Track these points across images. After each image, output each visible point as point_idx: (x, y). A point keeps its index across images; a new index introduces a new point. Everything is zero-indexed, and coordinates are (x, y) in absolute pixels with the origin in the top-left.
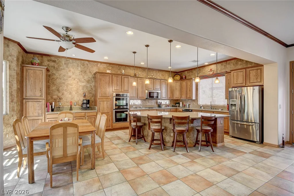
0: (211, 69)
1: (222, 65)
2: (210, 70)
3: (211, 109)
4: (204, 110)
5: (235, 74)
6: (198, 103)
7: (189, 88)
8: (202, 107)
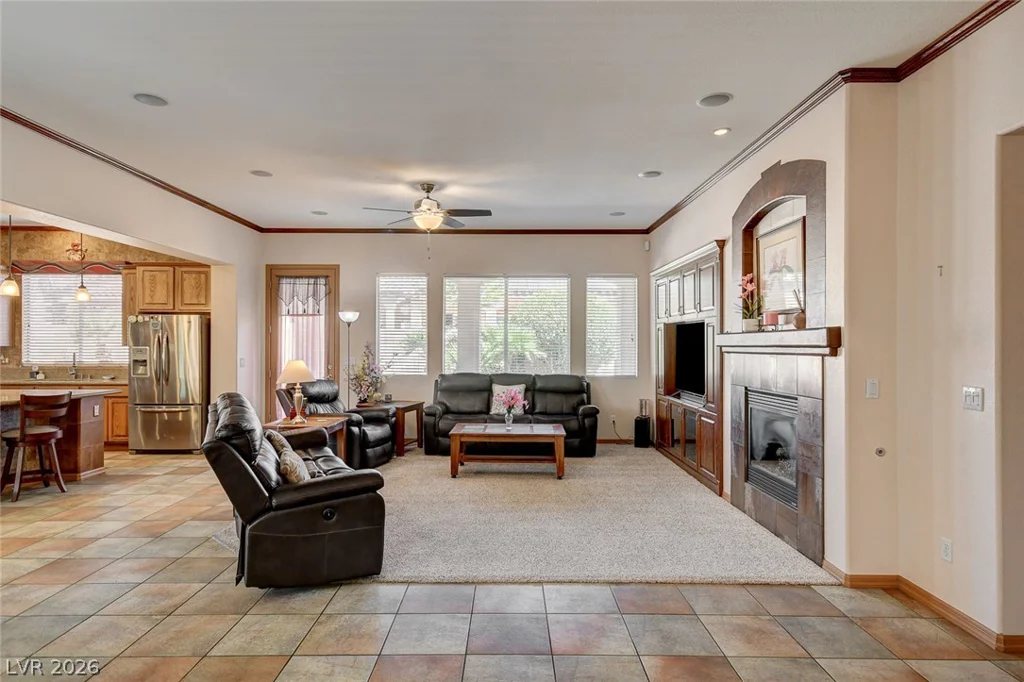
0: (78, 245)
2: (70, 247)
3: (76, 378)
4: (47, 382)
5: (148, 276)
6: (20, 360)
8: (38, 372)
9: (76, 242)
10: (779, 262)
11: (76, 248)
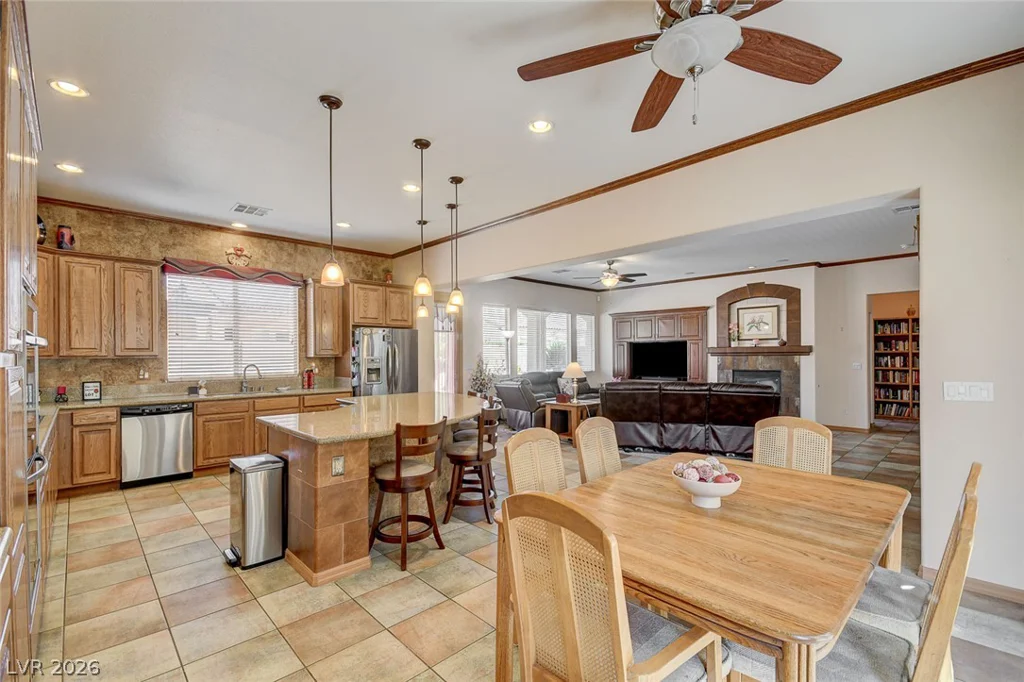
0: (241, 250)
1: (281, 249)
3: (240, 391)
5: (361, 292)
6: (166, 374)
7: (138, 302)
8: (201, 387)
9: (239, 246)
10: (757, 320)
11: (239, 253)
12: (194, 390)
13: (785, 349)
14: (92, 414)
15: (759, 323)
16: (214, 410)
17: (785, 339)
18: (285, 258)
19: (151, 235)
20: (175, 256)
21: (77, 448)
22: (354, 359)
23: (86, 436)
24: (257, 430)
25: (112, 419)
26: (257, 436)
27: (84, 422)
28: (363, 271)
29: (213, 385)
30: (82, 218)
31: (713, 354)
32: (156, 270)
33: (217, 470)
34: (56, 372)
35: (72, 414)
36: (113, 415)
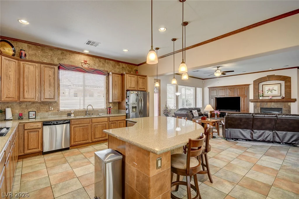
1: (100, 61)
2: (83, 62)
3: (88, 115)
5: (129, 78)
6: (59, 108)
7: (50, 80)
8: (72, 113)
9: (85, 60)
10: (271, 89)
11: (86, 62)
12: (69, 115)
13: (284, 100)
14: (32, 124)
15: (272, 90)
16: (77, 123)
17: (284, 96)
18: (101, 65)
19: (54, 55)
20: (63, 63)
21: (26, 138)
22: (127, 103)
23: (29, 133)
24: (93, 130)
25: (40, 127)
26: (93, 132)
27: (29, 128)
28: (128, 70)
29: (77, 113)
30: (29, 47)
31: (252, 102)
32: (56, 68)
33: (78, 146)
34: (19, 107)
35: (24, 125)
36: (40, 125)
